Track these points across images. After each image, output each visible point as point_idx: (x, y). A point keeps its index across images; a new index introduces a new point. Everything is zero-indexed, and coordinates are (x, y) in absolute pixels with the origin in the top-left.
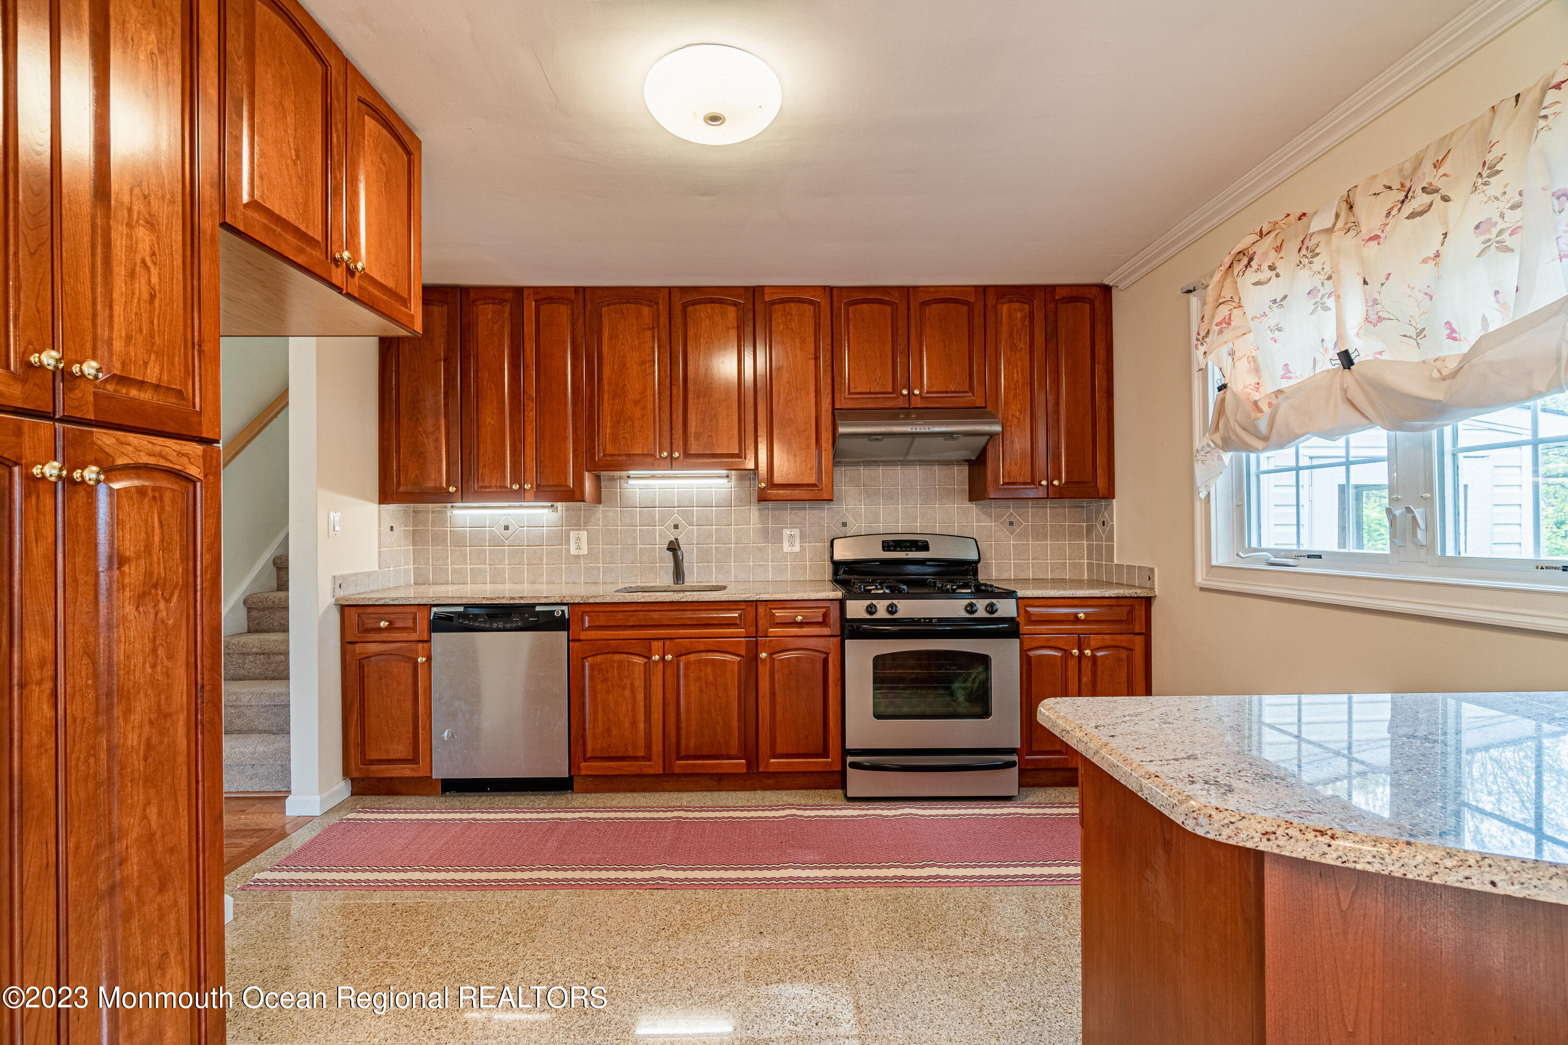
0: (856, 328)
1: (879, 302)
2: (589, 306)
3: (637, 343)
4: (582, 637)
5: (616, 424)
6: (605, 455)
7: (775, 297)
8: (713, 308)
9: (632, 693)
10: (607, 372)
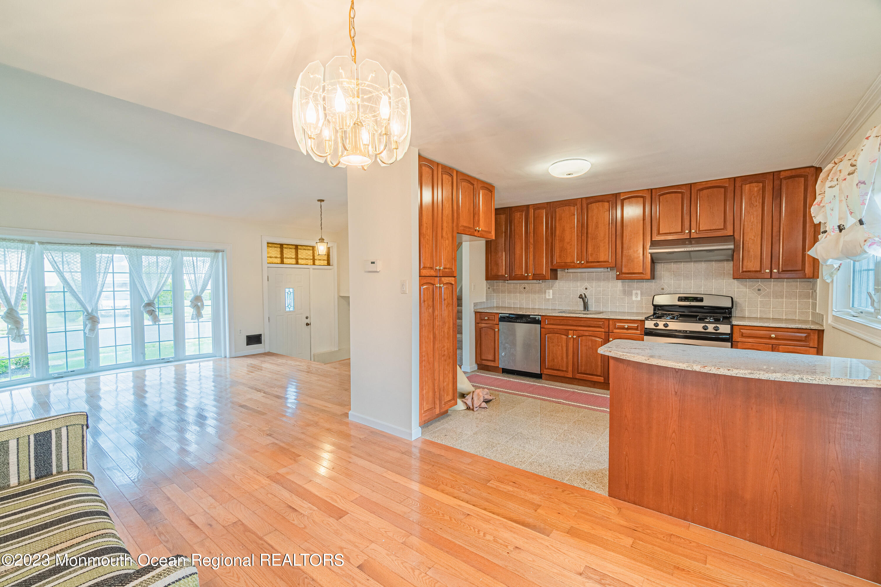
0: (663, 205)
1: (675, 192)
2: (551, 209)
3: (569, 220)
4: (545, 327)
5: (561, 251)
6: (556, 263)
8: (599, 204)
9: (562, 348)
10: (558, 232)
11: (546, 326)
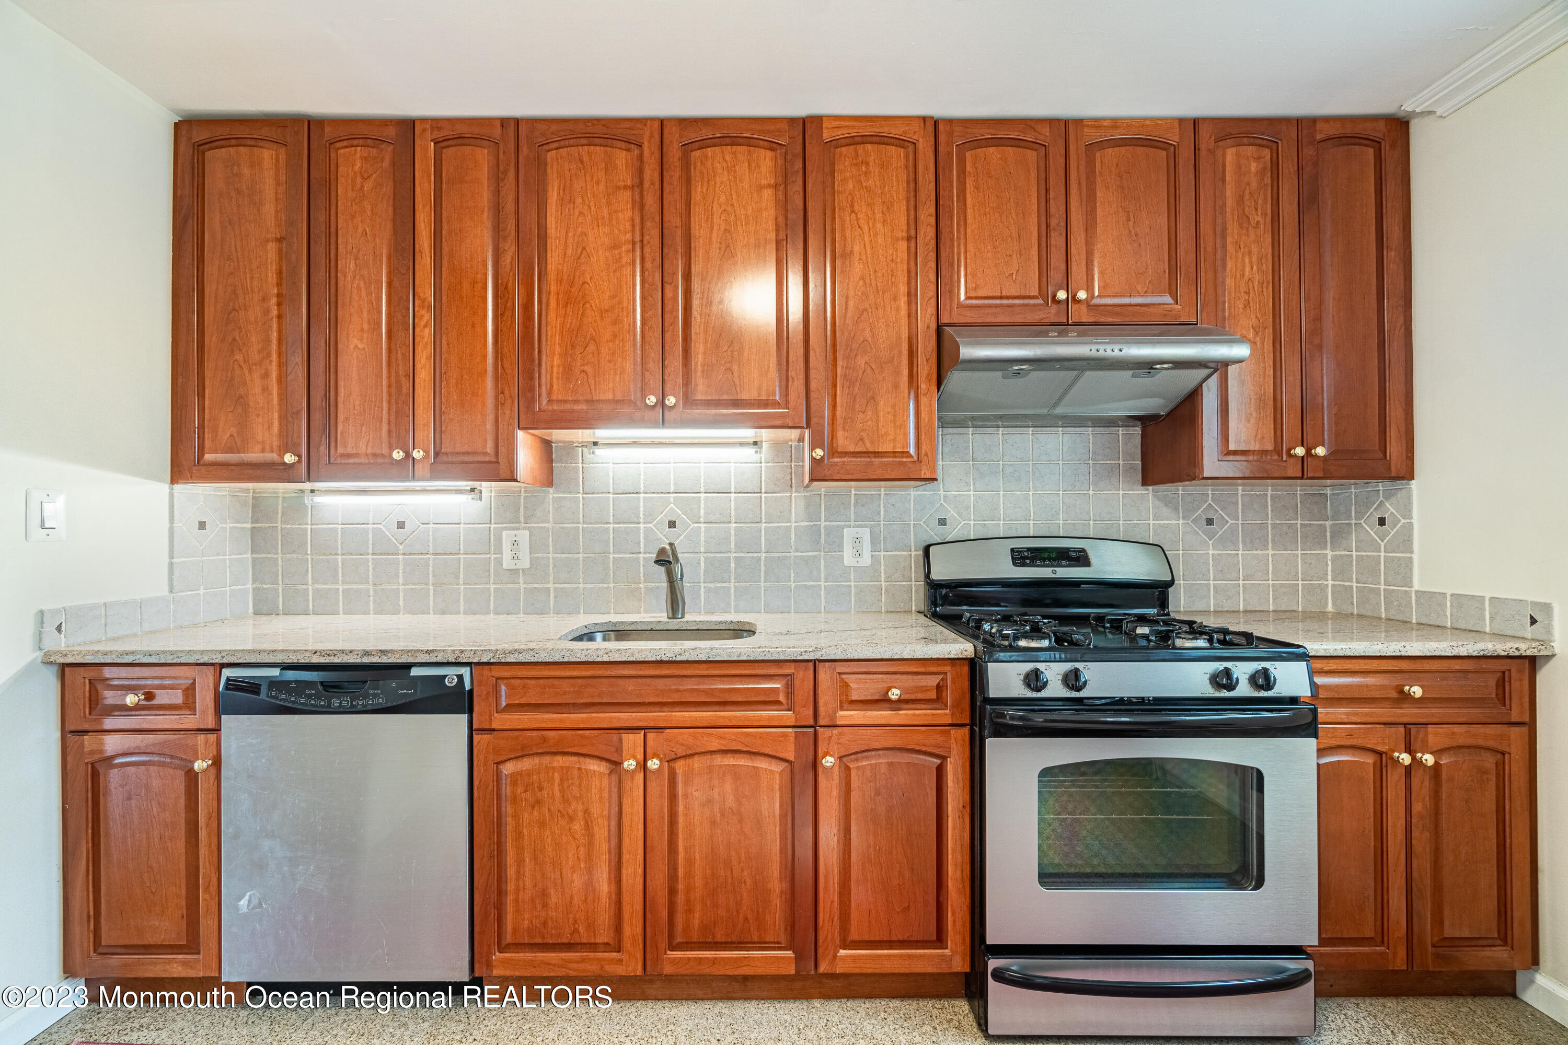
0: (977, 188)
1: (1016, 143)
2: (524, 150)
3: (605, 211)
4: (495, 725)
5: (569, 349)
6: (550, 402)
7: (839, 133)
8: (734, 154)
9: (588, 826)
10: (554, 260)
11: (499, 721)
